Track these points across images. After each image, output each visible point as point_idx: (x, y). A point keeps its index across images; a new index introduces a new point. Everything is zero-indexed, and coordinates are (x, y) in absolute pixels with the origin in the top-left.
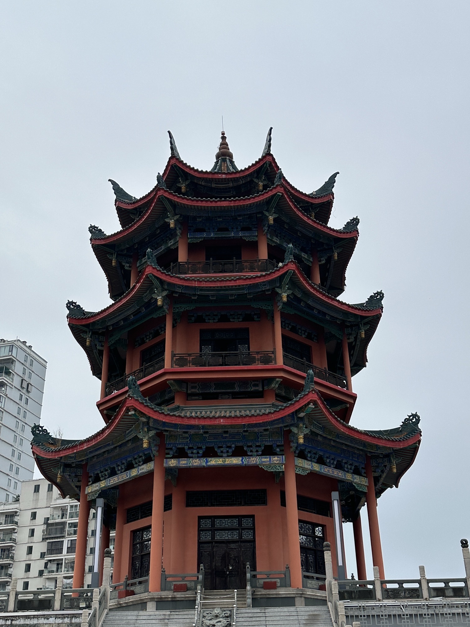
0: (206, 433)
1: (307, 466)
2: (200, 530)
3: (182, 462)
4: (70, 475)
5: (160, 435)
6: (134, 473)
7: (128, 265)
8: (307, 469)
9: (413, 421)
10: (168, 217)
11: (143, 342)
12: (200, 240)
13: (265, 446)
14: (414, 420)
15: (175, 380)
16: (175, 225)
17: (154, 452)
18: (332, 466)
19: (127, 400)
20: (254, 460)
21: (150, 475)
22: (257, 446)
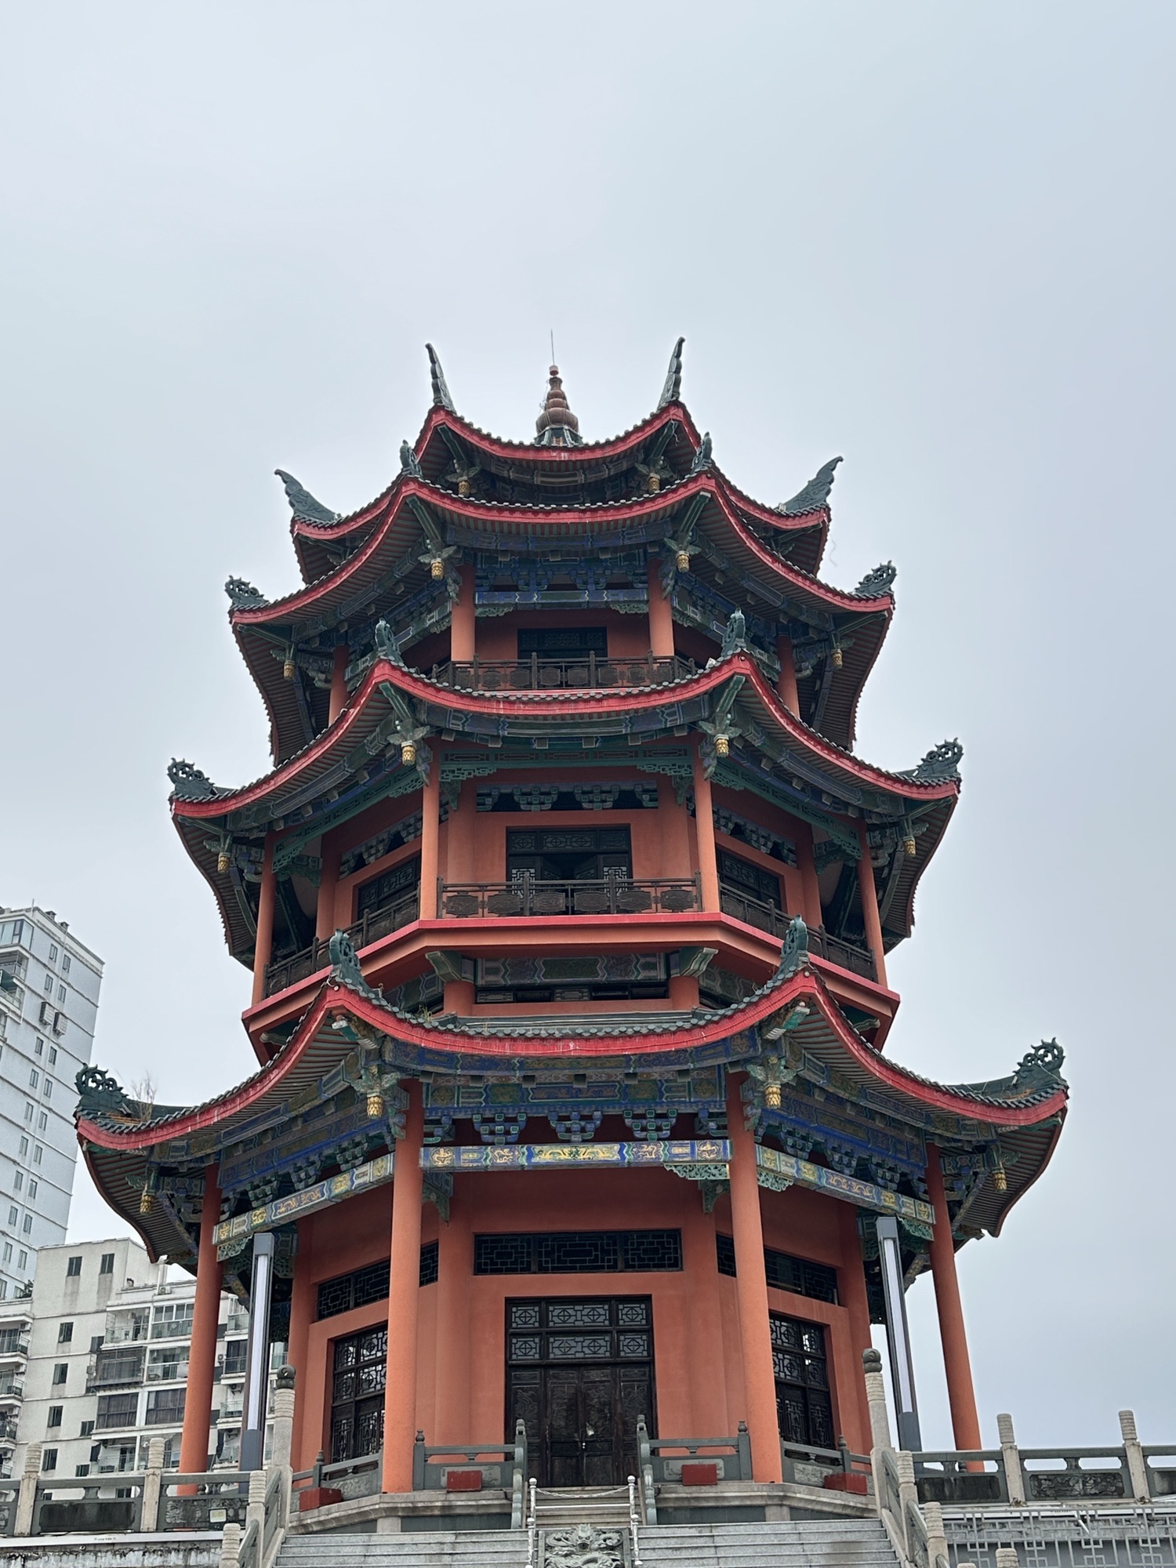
0: (528, 1078)
1: (788, 1168)
2: (510, 1335)
3: (464, 1157)
4: (172, 1195)
5: (409, 1086)
6: (341, 1185)
7: (323, 676)
8: (785, 1177)
9: (1047, 1060)
10: (428, 551)
11: (360, 863)
12: (506, 610)
13: (680, 1117)
14: (1049, 1058)
15: (446, 951)
16: (445, 569)
17: (395, 1130)
18: (847, 1171)
19: (329, 992)
20: (652, 1152)
21: (384, 1190)
22: (659, 1116)
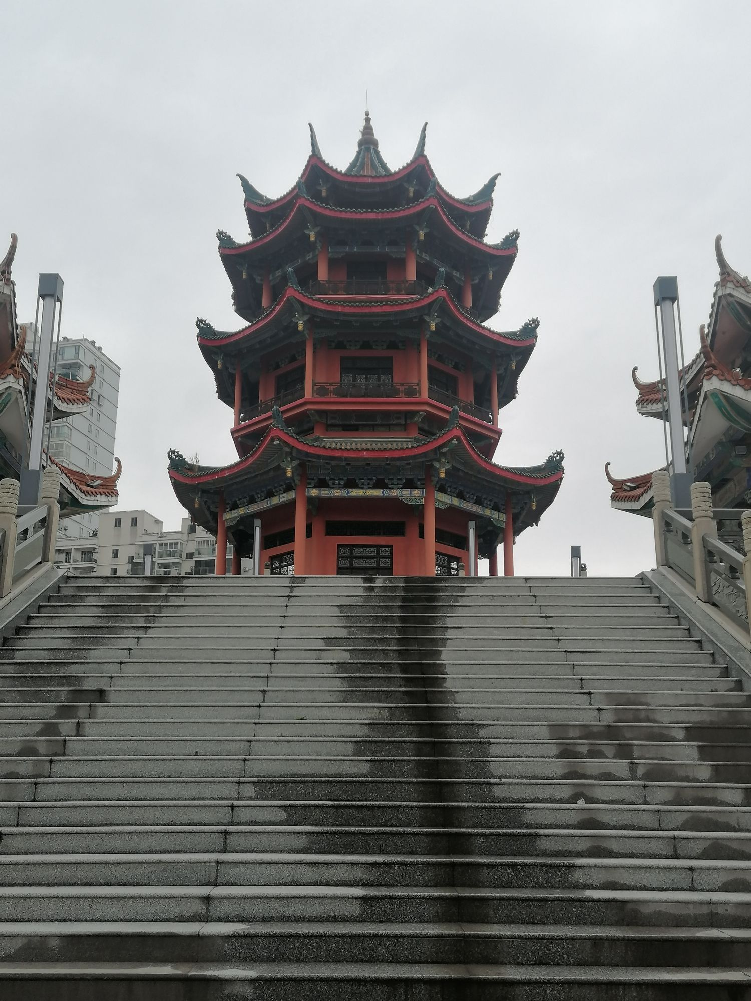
0: (349, 465)
1: (446, 500)
2: (339, 557)
3: (323, 492)
4: (207, 501)
5: (302, 465)
6: (275, 501)
7: (259, 278)
8: (446, 503)
9: (557, 458)
10: (308, 228)
11: (278, 367)
12: (342, 254)
13: (406, 480)
15: (316, 411)
16: (316, 237)
17: (297, 482)
18: (471, 501)
19: (272, 430)
20: (394, 493)
21: (292, 504)
22: (398, 480)
